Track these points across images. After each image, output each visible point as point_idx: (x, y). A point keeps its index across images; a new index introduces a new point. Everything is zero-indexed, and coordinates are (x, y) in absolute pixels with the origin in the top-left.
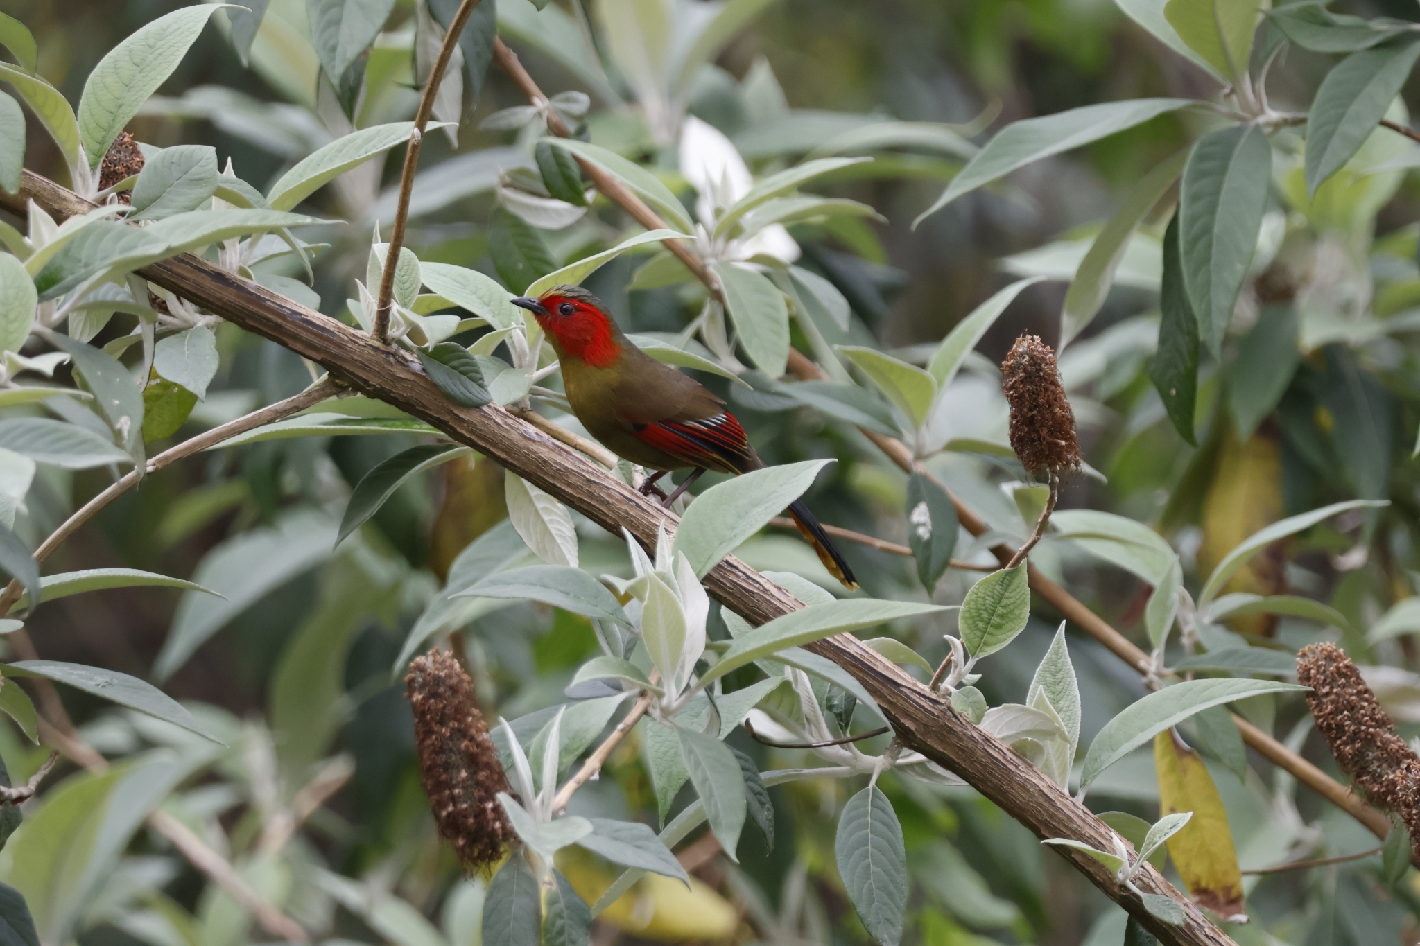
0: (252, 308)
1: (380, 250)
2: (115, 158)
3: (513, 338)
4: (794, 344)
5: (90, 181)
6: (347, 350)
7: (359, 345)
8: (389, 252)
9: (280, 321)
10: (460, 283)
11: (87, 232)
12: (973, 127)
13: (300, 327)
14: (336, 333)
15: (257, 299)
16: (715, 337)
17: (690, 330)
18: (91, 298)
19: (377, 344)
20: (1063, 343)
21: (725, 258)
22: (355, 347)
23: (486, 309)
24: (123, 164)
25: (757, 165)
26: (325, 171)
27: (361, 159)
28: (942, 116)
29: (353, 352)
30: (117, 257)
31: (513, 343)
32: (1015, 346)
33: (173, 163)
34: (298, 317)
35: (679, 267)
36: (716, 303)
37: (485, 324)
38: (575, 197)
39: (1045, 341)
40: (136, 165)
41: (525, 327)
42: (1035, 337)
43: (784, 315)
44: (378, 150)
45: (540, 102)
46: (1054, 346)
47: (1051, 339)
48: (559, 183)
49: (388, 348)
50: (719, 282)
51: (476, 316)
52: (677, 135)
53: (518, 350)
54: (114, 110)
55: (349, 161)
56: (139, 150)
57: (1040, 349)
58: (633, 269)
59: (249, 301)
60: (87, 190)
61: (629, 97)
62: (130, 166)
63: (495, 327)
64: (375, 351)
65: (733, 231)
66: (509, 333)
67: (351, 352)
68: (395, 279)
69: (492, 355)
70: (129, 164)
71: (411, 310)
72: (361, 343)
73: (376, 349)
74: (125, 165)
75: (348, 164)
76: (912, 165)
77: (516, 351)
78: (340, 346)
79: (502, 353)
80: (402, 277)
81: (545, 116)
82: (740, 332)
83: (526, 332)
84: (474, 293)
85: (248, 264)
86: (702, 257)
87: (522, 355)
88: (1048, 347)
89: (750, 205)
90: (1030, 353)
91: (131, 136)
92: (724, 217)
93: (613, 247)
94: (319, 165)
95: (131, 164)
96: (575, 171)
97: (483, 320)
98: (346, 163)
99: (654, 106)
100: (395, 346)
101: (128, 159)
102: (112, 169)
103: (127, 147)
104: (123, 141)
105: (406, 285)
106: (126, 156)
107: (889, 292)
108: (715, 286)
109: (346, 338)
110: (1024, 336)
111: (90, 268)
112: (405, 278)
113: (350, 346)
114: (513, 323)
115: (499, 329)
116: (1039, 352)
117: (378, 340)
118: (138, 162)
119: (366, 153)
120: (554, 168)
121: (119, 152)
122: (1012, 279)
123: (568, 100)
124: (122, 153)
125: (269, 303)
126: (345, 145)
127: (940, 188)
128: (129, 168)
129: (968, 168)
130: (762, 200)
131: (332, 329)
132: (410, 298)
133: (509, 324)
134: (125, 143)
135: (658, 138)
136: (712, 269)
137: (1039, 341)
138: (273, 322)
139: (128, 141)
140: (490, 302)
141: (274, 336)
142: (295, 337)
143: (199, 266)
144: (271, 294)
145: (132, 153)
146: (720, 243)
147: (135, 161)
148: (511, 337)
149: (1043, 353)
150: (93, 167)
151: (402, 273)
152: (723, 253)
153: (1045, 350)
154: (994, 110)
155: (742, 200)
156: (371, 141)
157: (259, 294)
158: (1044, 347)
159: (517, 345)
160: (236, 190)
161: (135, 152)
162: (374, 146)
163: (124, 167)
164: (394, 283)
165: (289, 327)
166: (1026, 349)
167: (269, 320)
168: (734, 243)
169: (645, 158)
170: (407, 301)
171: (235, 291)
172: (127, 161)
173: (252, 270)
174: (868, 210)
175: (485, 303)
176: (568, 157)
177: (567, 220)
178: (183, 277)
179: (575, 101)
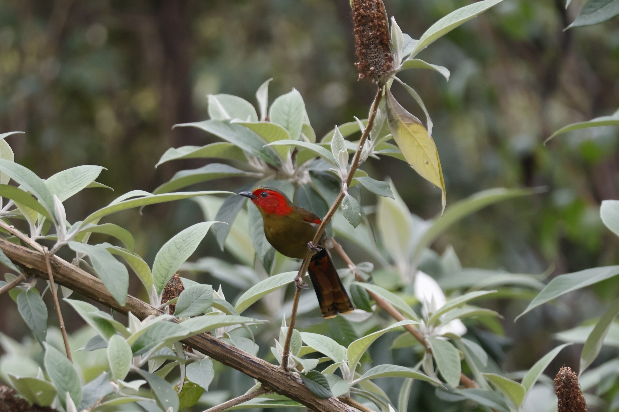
0: (228, 355)
1: (284, 329)
2: (171, 284)
3: (343, 366)
4: (463, 371)
5: (158, 300)
6: (269, 374)
7: (275, 372)
8: (288, 331)
9: (240, 361)
10: (320, 342)
11: (154, 326)
12: (543, 276)
13: (249, 364)
14: (265, 366)
15: (230, 351)
16: (429, 368)
17: (418, 366)
18: (157, 354)
19: (283, 371)
20: (581, 371)
21: (433, 335)
22: (273, 372)
23: (331, 353)
24: (174, 287)
25: (448, 293)
26: (262, 292)
27: (278, 287)
28: (527, 271)
29: (272, 374)
30: (167, 337)
31: (343, 368)
32: (559, 372)
33: (193, 292)
34: (248, 359)
35: (413, 338)
36: (429, 354)
37: (331, 360)
38: (367, 308)
39: (573, 370)
40: (180, 288)
41: (348, 362)
42: (568, 368)
43: (459, 359)
44: (286, 283)
45: (352, 267)
46: (577, 373)
47: (575, 368)
48: (361, 302)
49: (288, 373)
50: (430, 345)
51: (327, 356)
52: (413, 280)
53: (345, 372)
54: (168, 269)
55: (273, 288)
56: (181, 281)
57: (571, 373)
58: (393, 338)
59: (226, 352)
60: (156, 304)
61: (392, 262)
62: (177, 288)
63: (335, 361)
64: (282, 374)
65: (437, 323)
66: (341, 364)
67: (272, 375)
68: (291, 343)
69: (334, 374)
70: (176, 287)
71: (297, 356)
72: (276, 371)
73: (282, 373)
74: (175, 287)
75: (272, 289)
76: (515, 293)
77: (344, 372)
78: (266, 372)
79: (338, 373)
80: (294, 342)
81: (354, 273)
82: (439, 367)
83: (348, 364)
84: (326, 346)
85: (228, 331)
86: (423, 334)
87: (347, 374)
88: (574, 372)
89: (445, 310)
90: (566, 375)
91: (178, 275)
92: (432, 317)
93: (386, 328)
94: (260, 289)
95: (177, 287)
96: (367, 296)
97: (329, 358)
98: (271, 288)
99: (403, 266)
100: (290, 372)
101: (176, 285)
102: (169, 289)
103: (176, 280)
104: (174, 277)
105: (296, 346)
106: (175, 284)
107: (506, 348)
108: (429, 347)
109: (269, 369)
110: (563, 368)
111: (156, 342)
112: (295, 342)
113: (271, 372)
114: (343, 360)
115: (337, 362)
116: (570, 374)
117: (283, 370)
118: (181, 286)
119: (280, 284)
120: (358, 296)
121: (172, 282)
122: (561, 343)
123: (364, 266)
124: (174, 282)
125: (236, 353)
126: (271, 280)
127: (528, 303)
128: (176, 289)
129: (539, 295)
130: (449, 309)
131: (263, 365)
132: (297, 351)
133: (341, 361)
134: (175, 278)
135: (405, 280)
136: (427, 339)
137: (570, 370)
138: (237, 361)
139: (176, 277)
140: (333, 350)
141: (238, 368)
142: (247, 368)
143: (205, 337)
144: (236, 349)
145: (178, 282)
146: (431, 328)
147: (180, 286)
148: (342, 366)
149: (572, 374)
150: (159, 294)
151: (294, 340)
152: (432, 332)
153: (573, 373)
154: (551, 269)
155: (440, 309)
156: (283, 279)
157: (231, 349)
158: (572, 372)
159: (345, 369)
160: (221, 304)
161: (179, 282)
162: (284, 281)
163: (174, 288)
164: (290, 345)
165: (244, 364)
166: (564, 373)
167: (236, 361)
168: (437, 329)
169: (399, 289)
170: (296, 352)
171: (220, 348)
172: (176, 286)
173: (230, 335)
174: (495, 313)
175: (331, 351)
176: (365, 291)
177: (364, 318)
178: (198, 342)
179: (367, 266)
